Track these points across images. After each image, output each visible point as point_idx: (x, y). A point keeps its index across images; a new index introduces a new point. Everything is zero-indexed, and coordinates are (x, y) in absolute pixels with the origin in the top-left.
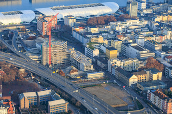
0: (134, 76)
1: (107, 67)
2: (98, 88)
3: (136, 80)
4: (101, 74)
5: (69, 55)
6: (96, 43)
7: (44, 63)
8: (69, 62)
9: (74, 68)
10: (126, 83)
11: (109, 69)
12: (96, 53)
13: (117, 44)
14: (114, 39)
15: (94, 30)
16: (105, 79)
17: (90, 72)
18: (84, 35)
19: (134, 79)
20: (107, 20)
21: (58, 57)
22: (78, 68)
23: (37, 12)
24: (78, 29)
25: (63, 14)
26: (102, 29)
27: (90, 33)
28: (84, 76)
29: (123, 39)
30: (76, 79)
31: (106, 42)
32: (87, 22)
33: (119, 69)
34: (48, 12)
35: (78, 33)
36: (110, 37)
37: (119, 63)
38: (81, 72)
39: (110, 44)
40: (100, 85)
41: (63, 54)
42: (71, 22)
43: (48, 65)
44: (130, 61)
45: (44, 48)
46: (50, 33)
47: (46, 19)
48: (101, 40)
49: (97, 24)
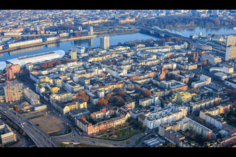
0: (66, 107)
1: (49, 100)
2: (41, 118)
3: (69, 109)
4: (45, 107)
5: (23, 94)
6: (43, 82)
7: (7, 101)
8: (24, 99)
9: (27, 103)
10: (61, 113)
11: (51, 102)
12: (43, 90)
13: (59, 82)
14: (57, 78)
15: (45, 72)
16: (47, 110)
17: (38, 106)
18: (37, 77)
19: (67, 109)
20: (55, 63)
21: (16, 96)
22: (29, 103)
23: (8, 63)
24: (33, 73)
25: (26, 61)
26: (51, 71)
27: (42, 75)
28: (32, 109)
29: (63, 77)
30: (27, 112)
31: (51, 81)
32: (41, 67)
33: (57, 102)
34: (15, 61)
35: (33, 75)
36: (55, 76)
37: (57, 98)
38: (31, 106)
39: (54, 82)
40: (43, 115)
41: (19, 93)
42: (30, 67)
43: (9, 102)
44: (65, 95)
45: (6, 91)
46: (15, 77)
47: (12, 68)
48: (47, 79)
49: (48, 68)
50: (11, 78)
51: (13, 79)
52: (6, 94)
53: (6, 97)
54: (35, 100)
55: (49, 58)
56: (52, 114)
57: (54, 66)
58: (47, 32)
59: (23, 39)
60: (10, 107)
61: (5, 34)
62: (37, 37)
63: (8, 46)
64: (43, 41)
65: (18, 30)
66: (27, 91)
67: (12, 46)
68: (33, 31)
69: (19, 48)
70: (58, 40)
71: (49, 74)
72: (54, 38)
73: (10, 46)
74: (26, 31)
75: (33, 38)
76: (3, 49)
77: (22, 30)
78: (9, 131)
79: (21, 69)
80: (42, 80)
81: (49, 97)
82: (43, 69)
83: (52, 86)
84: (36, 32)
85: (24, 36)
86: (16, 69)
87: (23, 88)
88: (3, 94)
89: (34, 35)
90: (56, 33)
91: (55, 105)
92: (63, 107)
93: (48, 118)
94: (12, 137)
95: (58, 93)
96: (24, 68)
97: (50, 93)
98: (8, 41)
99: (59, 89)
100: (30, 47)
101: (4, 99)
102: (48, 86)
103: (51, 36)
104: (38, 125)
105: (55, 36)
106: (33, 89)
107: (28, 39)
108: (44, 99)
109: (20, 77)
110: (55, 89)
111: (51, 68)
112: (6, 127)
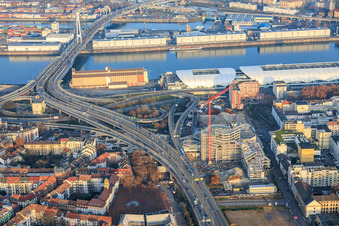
0: (314, 203)
1: (287, 175)
2: (254, 213)
3: (319, 209)
4: (271, 189)
5: (240, 149)
6: (290, 132)
7: (204, 158)
8: (238, 161)
9: (240, 172)
11: (289, 181)
12: (282, 149)
13: (324, 137)
14: (320, 127)
15: (302, 108)
17: (259, 183)
18: (283, 115)
20: (332, 91)
21: (224, 152)
22: (245, 172)
24: (279, 105)
26: (317, 107)
27: (295, 113)
28: (244, 188)
29: (335, 128)
30: (231, 193)
31: (308, 133)
32: (301, 93)
33: (300, 184)
36: (321, 121)
37: (304, 174)
38: (245, 180)
39: (314, 134)
40: (261, 208)
41: (231, 146)
42: (279, 91)
43: (207, 160)
45: (204, 137)
46: (241, 107)
47: (241, 86)
48: (300, 127)
49: (313, 99)
50: (233, 106)
51: (237, 111)
52: (203, 143)
53: (204, 150)
54: (258, 168)
56: (282, 210)
57: (329, 96)
59: (294, 26)
61: (265, 9)
62: (322, 25)
63: (259, 35)
64: (332, 35)
65: (293, 5)
66: (251, 147)
67: (266, 36)
68: (321, 9)
69: (279, 43)
71: (312, 113)
73: (263, 35)
74: (307, 8)
75: (313, 26)
76: (249, 40)
77: (300, 4)
79: (261, 91)
80: (288, 126)
81: (287, 169)
82: (301, 100)
83: (305, 145)
84: (326, 11)
85: (300, 18)
86: (249, 91)
89: (319, 18)
91: (295, 190)
93: (269, 217)
96: (268, 91)
98: (263, 25)
99: (318, 152)
101: (199, 152)
102: (297, 142)
106: (266, 141)
107: (304, 25)
108: (277, 173)
109: (253, 107)
110: (307, 154)
111: (320, 99)
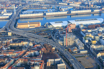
0: (99, 54)
1: (90, 48)
2: (83, 58)
3: (100, 55)
4: (86, 51)
5: (75, 42)
6: (88, 37)
7: (65, 45)
8: (75, 45)
9: (76, 48)
10: (96, 56)
11: (91, 49)
12: (87, 41)
13: (97, 38)
14: (96, 35)
15: (89, 31)
16: (87, 54)
17: (82, 50)
18: (85, 33)
19: (99, 55)
20: (96, 26)
21: (70, 43)
22: (78, 48)
23: (69, 22)
24: (83, 30)
25: (80, 23)
26: (93, 30)
27: (88, 32)
28: (79, 52)
29: (100, 35)
30: (75, 53)
31: (93, 37)
32: (88, 27)
34: (73, 22)
35: (82, 32)
36: (95, 34)
37: (95, 47)
38: (78, 50)
39: (94, 37)
40: (85, 56)
41: (72, 41)
42: (81, 27)
43: (66, 46)
44: (100, 46)
45: (65, 39)
46: (71, 31)
47: (71, 25)
48: (90, 35)
49: (92, 28)
50: (69, 31)
51: (70, 33)
52: (64, 41)
53: (65, 43)
54: (81, 46)
55: (94, 22)
56: (90, 56)
57: (96, 27)
58: (95, 6)
59: (80, 9)
60: (66, 48)
61: (70, 5)
62: (88, 9)
63: (70, 12)
64: (92, 12)
65: (78, 3)
66: (77, 41)
67: (73, 12)
69: (77, 14)
70: (100, 11)
71: (92, 32)
72: (98, 10)
73: (72, 12)
74: (83, 4)
75: (86, 9)
76: (68, 13)
77: (80, 3)
78: (62, 63)
79: (76, 27)
80: (87, 35)
81: (89, 46)
82: (89, 29)
83: (93, 40)
84: (88, 5)
85: (81, 7)
86: (73, 27)
87: (75, 39)
88: (63, 41)
89: (87, 7)
90: (100, 7)
91: (93, 51)
92: (97, 53)
93: (87, 58)
94: (64, 66)
95: (96, 45)
96: (78, 27)
97: (91, 44)
98: (71, 9)
99: (97, 42)
100: (83, 14)
101: (63, 44)
102: (90, 39)
103: (97, 9)
104: (80, 62)
105: (99, 9)
106: (81, 40)
107: (83, 9)
108: (87, 47)
109: (75, 32)
110: (94, 42)
111: (94, 28)
112: (61, 60)
